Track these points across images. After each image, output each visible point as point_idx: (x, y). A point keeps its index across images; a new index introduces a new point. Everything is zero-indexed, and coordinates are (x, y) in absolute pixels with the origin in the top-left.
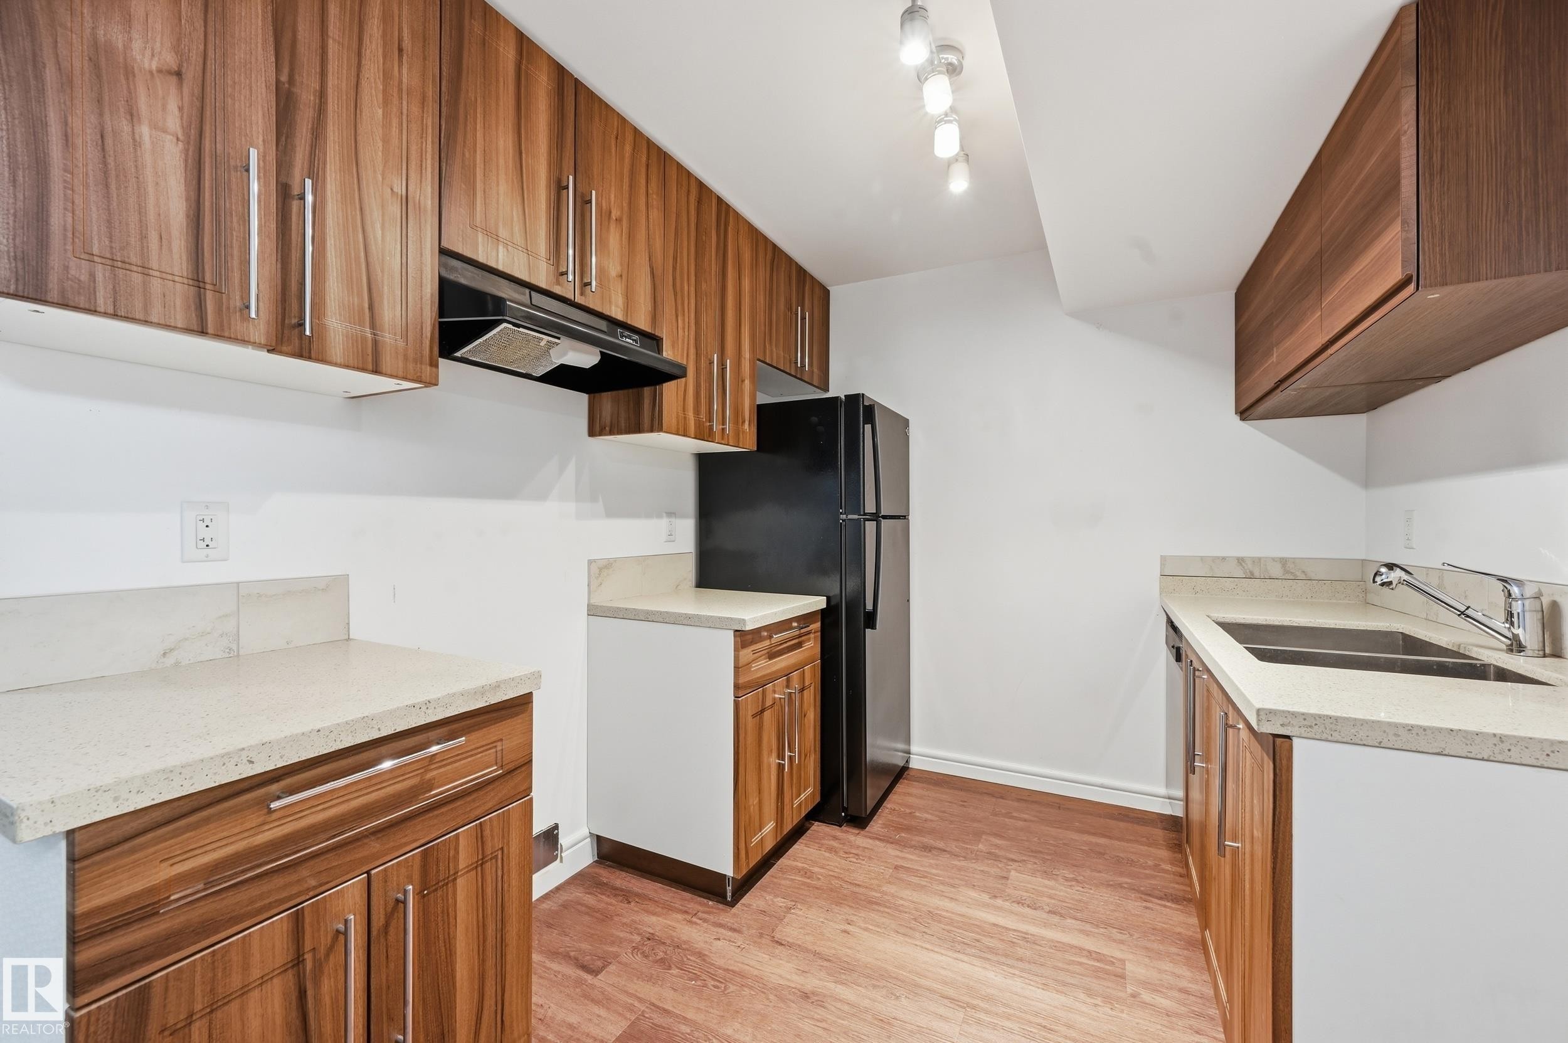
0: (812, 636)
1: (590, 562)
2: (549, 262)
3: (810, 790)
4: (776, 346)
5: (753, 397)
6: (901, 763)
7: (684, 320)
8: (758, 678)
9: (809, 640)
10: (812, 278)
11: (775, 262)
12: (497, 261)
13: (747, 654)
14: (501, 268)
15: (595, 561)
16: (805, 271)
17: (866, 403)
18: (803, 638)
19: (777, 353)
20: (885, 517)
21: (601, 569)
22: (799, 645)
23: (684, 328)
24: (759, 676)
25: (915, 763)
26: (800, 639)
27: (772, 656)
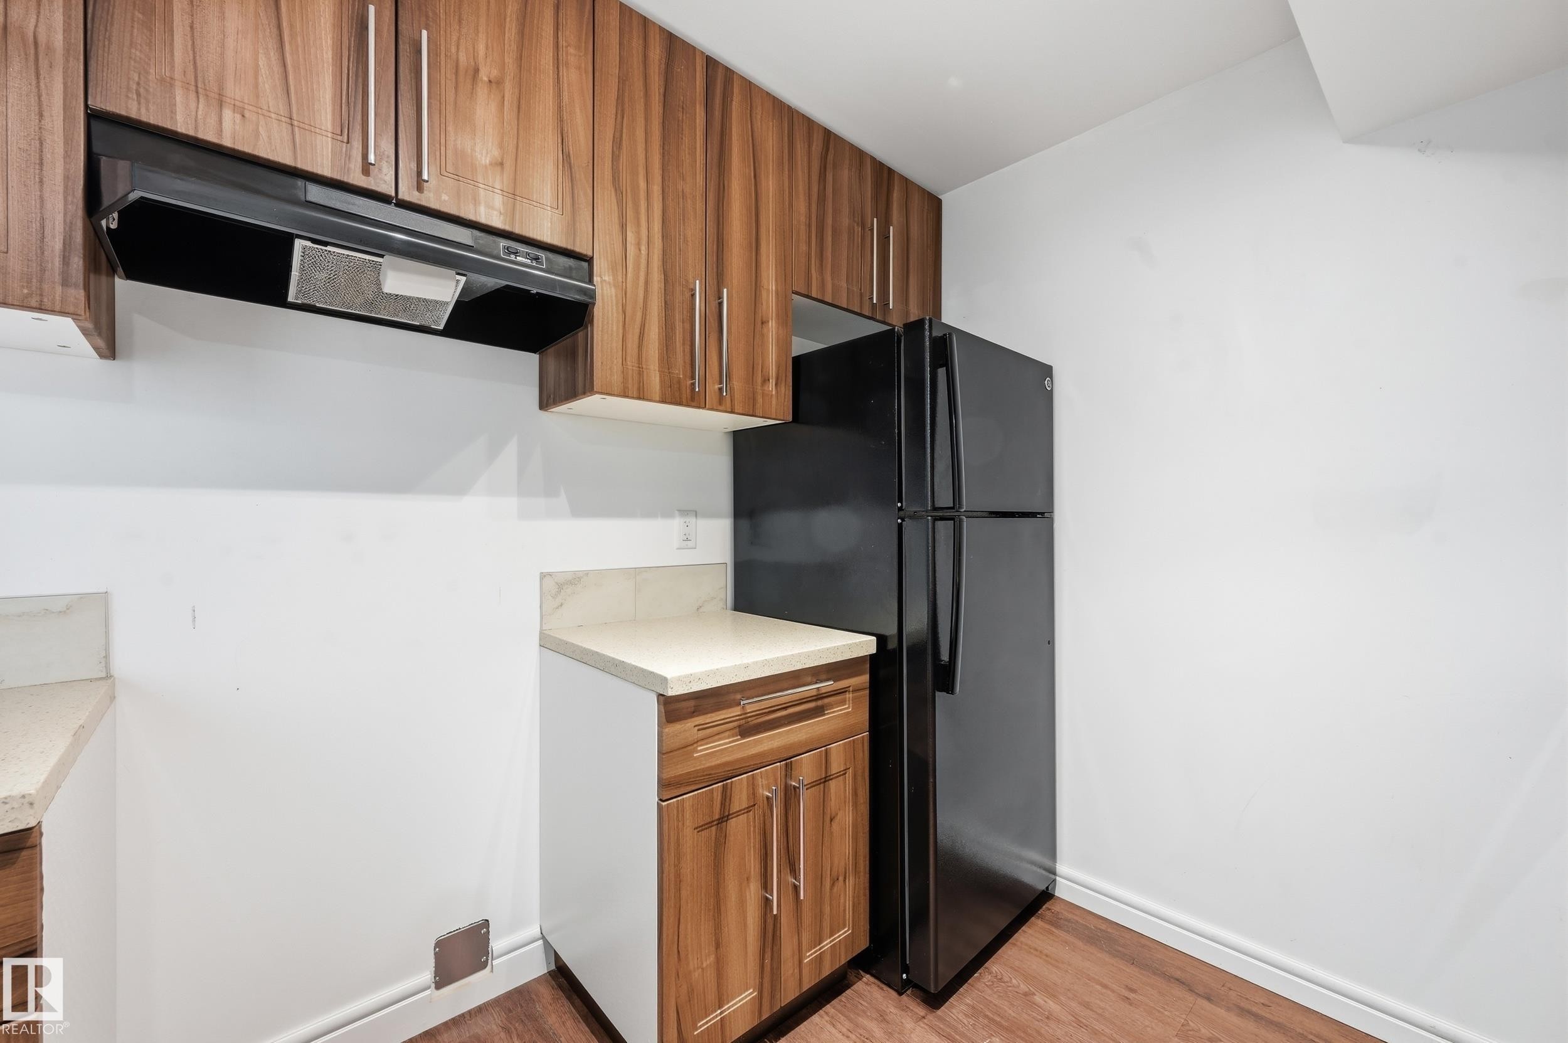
0: (849, 696)
1: (543, 576)
2: (339, 138)
3: (843, 933)
4: (833, 273)
5: (784, 345)
6: (1042, 887)
7: (638, 233)
8: (711, 768)
9: (843, 702)
10: (906, 182)
11: (830, 157)
12: (220, 131)
13: (687, 729)
14: (227, 142)
15: (550, 574)
16: (890, 171)
17: (937, 333)
18: (826, 701)
19: (833, 285)
20: (972, 515)
21: (560, 586)
22: (819, 711)
23: (638, 244)
24: (713, 764)
25: (1063, 890)
26: (820, 703)
27: (746, 730)
